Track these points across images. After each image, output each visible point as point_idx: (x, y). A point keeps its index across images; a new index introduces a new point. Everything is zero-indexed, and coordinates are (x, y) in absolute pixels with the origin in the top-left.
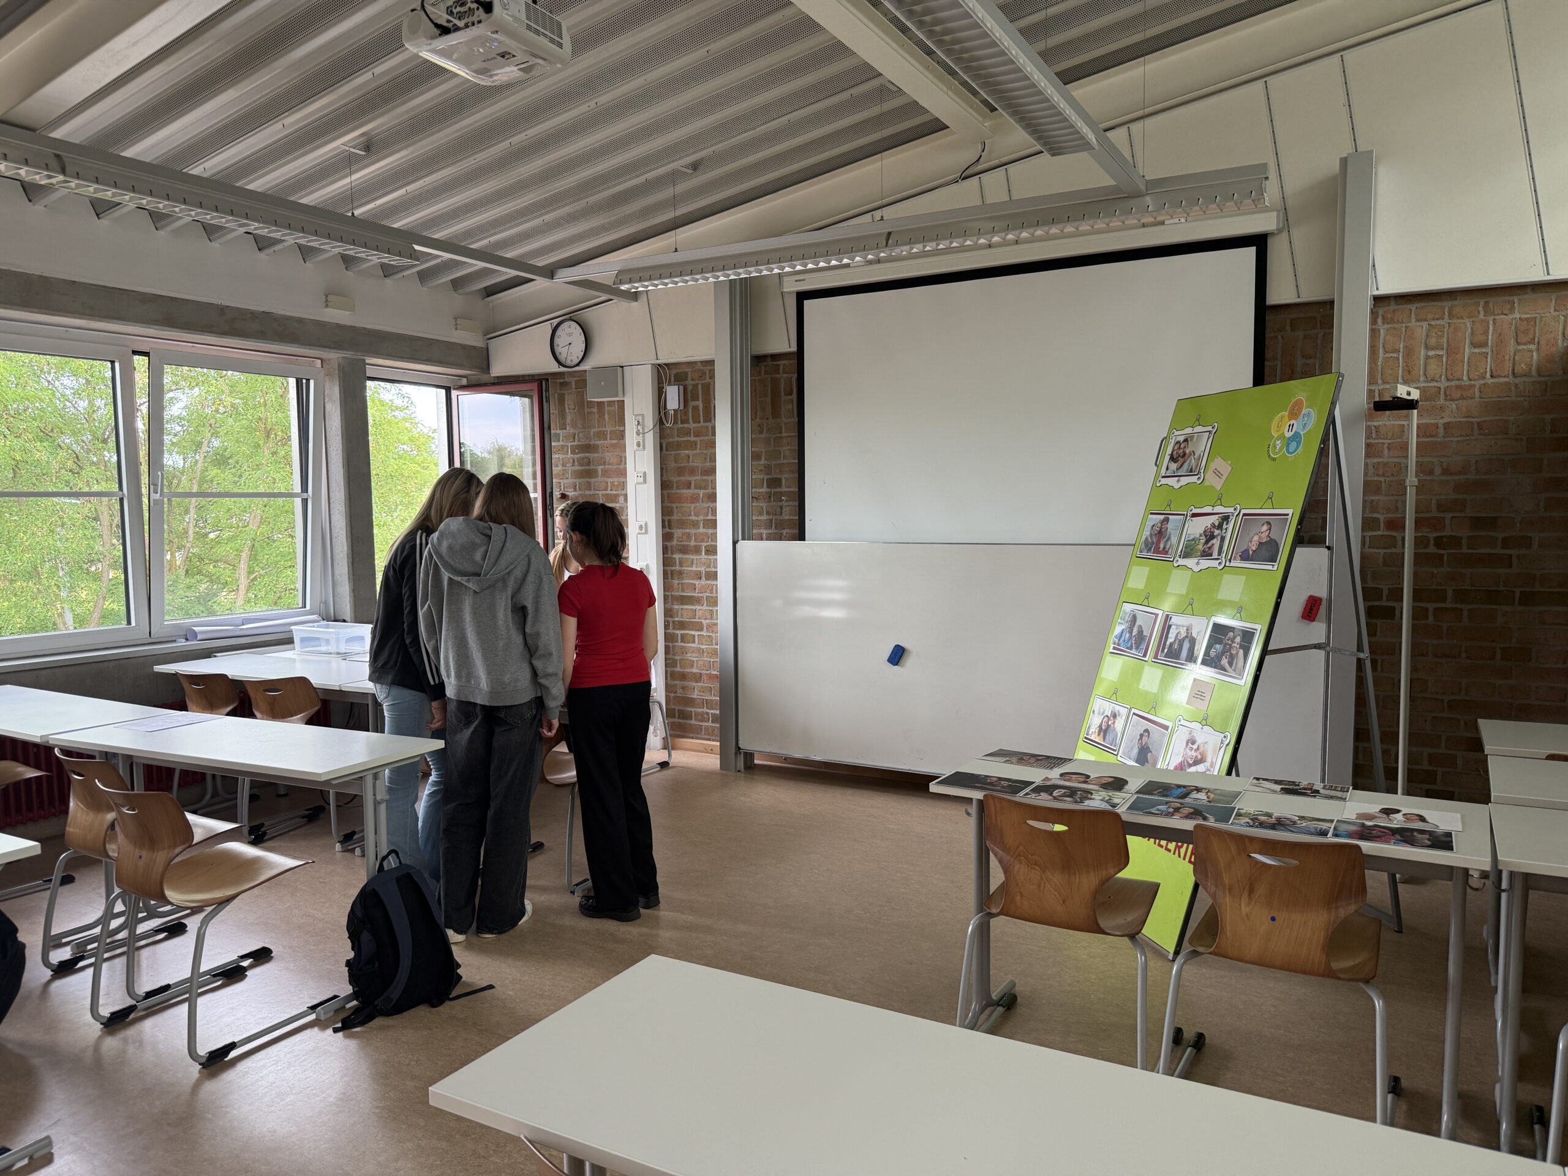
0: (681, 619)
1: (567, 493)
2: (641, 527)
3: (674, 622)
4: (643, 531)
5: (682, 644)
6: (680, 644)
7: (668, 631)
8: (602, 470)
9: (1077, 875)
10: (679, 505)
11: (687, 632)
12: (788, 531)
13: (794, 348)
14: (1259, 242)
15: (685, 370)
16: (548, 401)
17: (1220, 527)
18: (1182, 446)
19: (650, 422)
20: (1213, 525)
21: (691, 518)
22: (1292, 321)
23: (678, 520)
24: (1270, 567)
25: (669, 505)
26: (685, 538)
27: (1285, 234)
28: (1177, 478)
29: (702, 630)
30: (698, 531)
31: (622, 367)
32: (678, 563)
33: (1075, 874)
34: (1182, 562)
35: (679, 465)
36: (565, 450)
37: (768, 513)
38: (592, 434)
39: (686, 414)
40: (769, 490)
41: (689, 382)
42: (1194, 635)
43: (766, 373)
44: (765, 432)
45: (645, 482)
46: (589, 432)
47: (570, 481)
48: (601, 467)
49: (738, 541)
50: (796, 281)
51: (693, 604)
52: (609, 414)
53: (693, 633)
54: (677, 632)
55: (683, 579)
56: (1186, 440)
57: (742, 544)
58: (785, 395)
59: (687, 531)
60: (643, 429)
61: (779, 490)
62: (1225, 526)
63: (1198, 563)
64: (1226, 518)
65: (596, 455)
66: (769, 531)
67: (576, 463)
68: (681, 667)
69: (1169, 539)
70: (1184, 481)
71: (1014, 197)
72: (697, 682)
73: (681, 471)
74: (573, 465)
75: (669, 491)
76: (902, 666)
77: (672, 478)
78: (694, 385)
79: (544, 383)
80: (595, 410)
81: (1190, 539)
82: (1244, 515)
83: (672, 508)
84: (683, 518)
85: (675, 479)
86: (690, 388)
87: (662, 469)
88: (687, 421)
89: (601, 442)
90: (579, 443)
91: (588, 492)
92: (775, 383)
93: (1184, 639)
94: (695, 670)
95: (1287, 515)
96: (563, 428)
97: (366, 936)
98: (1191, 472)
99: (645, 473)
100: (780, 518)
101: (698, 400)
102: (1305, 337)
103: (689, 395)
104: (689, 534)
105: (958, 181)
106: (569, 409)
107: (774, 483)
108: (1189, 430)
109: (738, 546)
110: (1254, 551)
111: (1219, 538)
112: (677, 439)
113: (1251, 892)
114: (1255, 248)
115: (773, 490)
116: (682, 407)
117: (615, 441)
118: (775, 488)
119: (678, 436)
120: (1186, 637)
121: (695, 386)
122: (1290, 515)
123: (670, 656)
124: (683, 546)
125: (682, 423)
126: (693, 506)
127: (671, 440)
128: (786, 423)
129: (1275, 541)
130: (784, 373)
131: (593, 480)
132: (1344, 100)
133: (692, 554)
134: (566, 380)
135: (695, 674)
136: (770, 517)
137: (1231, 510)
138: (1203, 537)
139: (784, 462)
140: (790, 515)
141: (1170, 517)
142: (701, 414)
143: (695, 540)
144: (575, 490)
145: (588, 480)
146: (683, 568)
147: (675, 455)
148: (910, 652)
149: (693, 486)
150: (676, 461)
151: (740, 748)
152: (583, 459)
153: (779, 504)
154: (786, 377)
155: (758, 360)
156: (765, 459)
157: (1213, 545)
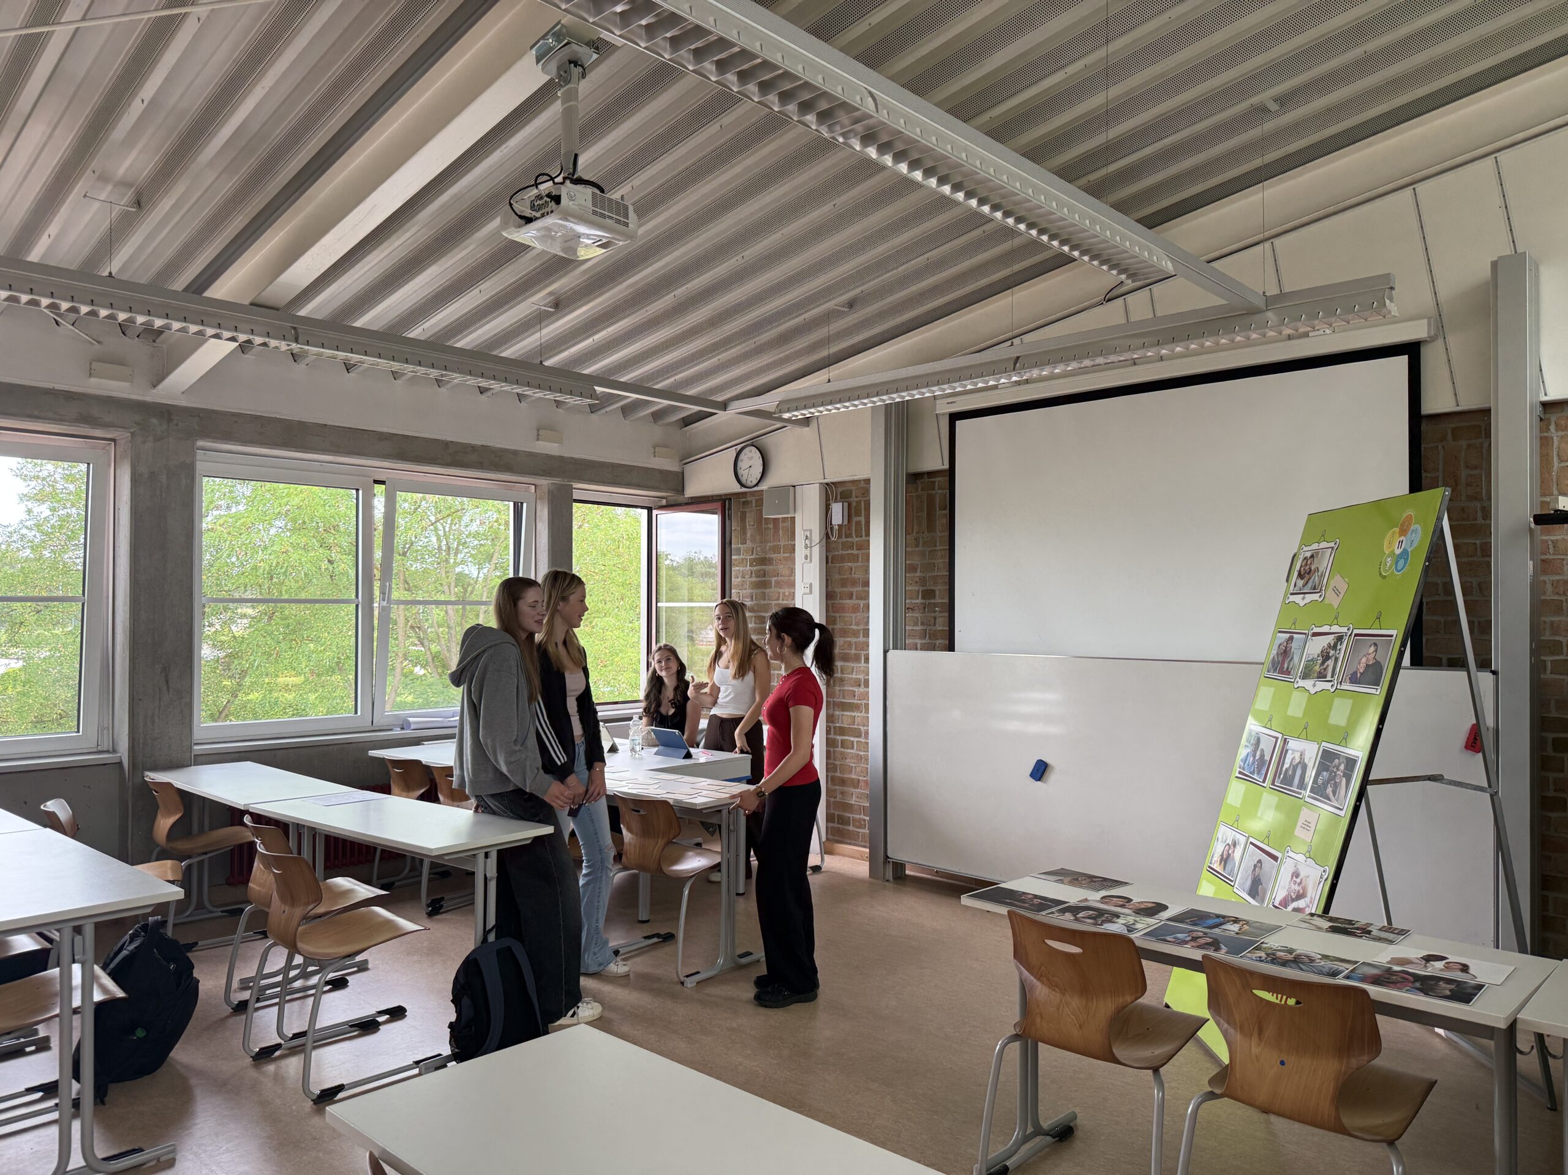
0: (842, 725)
1: (745, 603)
3: (835, 727)
5: (842, 750)
6: (840, 749)
7: (830, 736)
8: (775, 581)
9: (1095, 1001)
10: (843, 614)
11: (846, 738)
12: (940, 641)
13: (946, 466)
14: (1412, 350)
15: (850, 488)
16: (730, 519)
17: (1335, 647)
18: (1309, 563)
19: (816, 537)
20: (1329, 646)
21: (852, 627)
22: (1454, 430)
23: (840, 629)
24: (1373, 691)
25: (833, 614)
26: (846, 646)
27: (1440, 342)
28: (1302, 596)
29: (860, 736)
30: (858, 640)
31: (794, 486)
32: (839, 670)
33: (1093, 999)
34: (1301, 683)
35: (843, 577)
36: (745, 562)
37: (922, 624)
38: (768, 548)
39: (850, 528)
40: (924, 601)
41: (854, 499)
42: (1306, 761)
43: (922, 489)
44: (920, 545)
45: (811, 592)
46: (765, 546)
47: (748, 591)
48: (775, 578)
49: (888, 651)
50: (948, 403)
51: (852, 711)
52: (783, 530)
53: (852, 739)
54: (838, 737)
55: (843, 686)
56: (1312, 556)
57: (891, 654)
58: (940, 510)
59: (849, 639)
60: (811, 543)
61: (933, 601)
62: (1339, 647)
63: (1314, 685)
64: (1340, 638)
65: (771, 567)
66: (924, 641)
67: (754, 575)
68: (840, 773)
69: (1292, 658)
70: (1309, 598)
71: (1159, 314)
72: (855, 788)
73: (844, 583)
74: (751, 577)
75: (833, 602)
76: (1045, 782)
77: (836, 589)
78: (857, 502)
79: (727, 502)
80: (771, 526)
81: (1310, 659)
82: (1356, 635)
83: (835, 617)
84: (845, 627)
85: (838, 590)
86: (854, 504)
87: (827, 580)
88: (850, 536)
89: (775, 555)
90: (757, 556)
91: (762, 602)
92: (931, 500)
93: (1297, 765)
94: (853, 776)
95: (1392, 636)
96: (744, 542)
97: (466, 1001)
98: (1315, 590)
99: (811, 585)
100: (933, 628)
101: (861, 516)
102: (1469, 446)
103: (853, 511)
104: (850, 642)
105: (1102, 303)
106: (749, 525)
107: (928, 594)
108: (1315, 546)
109: (889, 654)
110: (1362, 674)
111: (1333, 658)
112: (841, 552)
113: (1260, 1032)
114: (1407, 356)
115: (928, 602)
116: (846, 522)
117: (787, 555)
118: (930, 599)
119: (842, 550)
120: (1300, 762)
121: (859, 503)
122: (1394, 636)
123: (831, 761)
124: (845, 654)
125: (846, 537)
126: (854, 615)
127: (836, 553)
128: (940, 537)
129: (1379, 663)
130: (939, 489)
131: (768, 590)
132: (1499, 201)
133: (853, 662)
134: (748, 499)
135: (853, 779)
136: (924, 628)
137: (1345, 630)
138: (1320, 658)
139: (939, 574)
140: (943, 626)
141: (1295, 636)
142: (863, 529)
143: (856, 649)
144: (752, 600)
145: (764, 590)
146: (844, 676)
147: (839, 567)
148: (1053, 767)
149: (854, 597)
150: (840, 574)
151: (888, 858)
152: (759, 571)
153: (933, 614)
154: (941, 493)
155: (915, 478)
156: (921, 572)
157: (1328, 666)
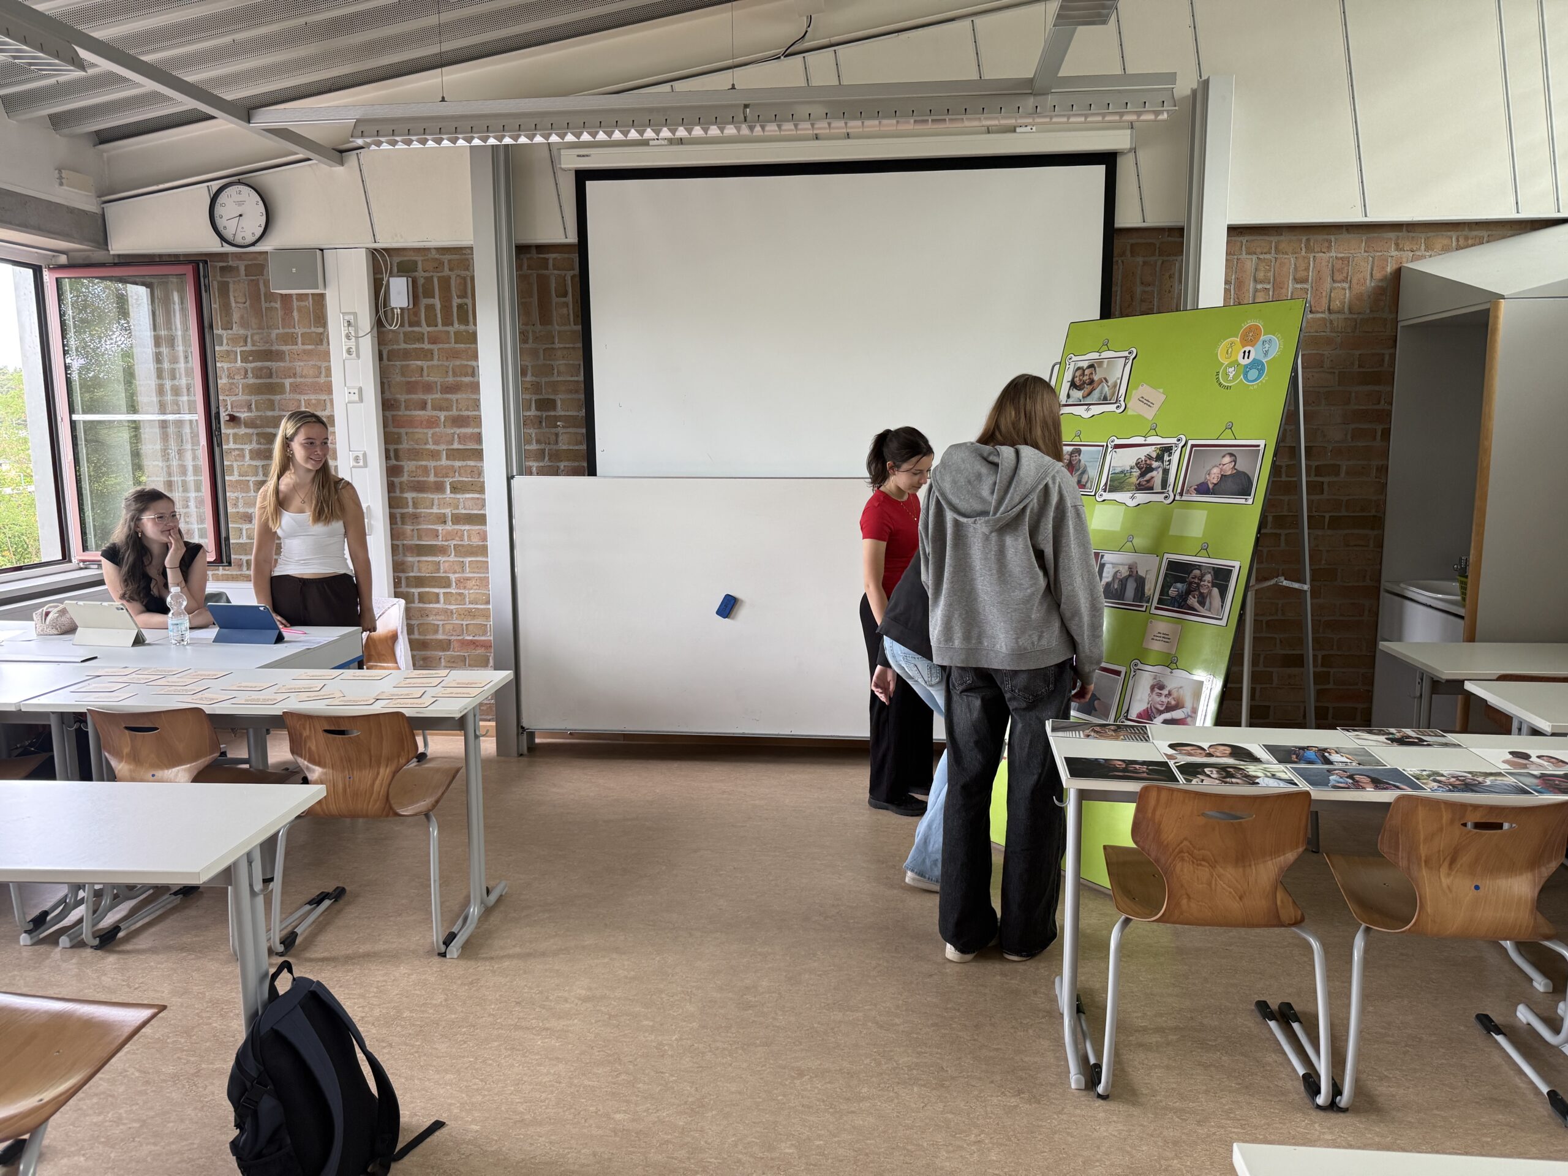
0: (418, 574)
2: (357, 459)
3: (407, 578)
4: (361, 463)
5: (421, 605)
7: (399, 589)
8: (291, 384)
9: (1253, 867)
10: (410, 430)
11: (427, 590)
12: (566, 464)
13: (572, 238)
14: (1108, 159)
15: (414, 258)
16: (207, 289)
17: (1160, 458)
18: (1087, 372)
19: (365, 321)
20: (1149, 457)
21: (428, 447)
23: (409, 450)
24: (1243, 501)
25: (396, 430)
26: (419, 472)
28: (1086, 407)
29: (449, 586)
30: (439, 463)
31: (322, 250)
32: (410, 504)
34: (1107, 496)
35: (410, 380)
36: (232, 356)
37: (538, 442)
38: (273, 336)
39: (416, 314)
40: (539, 413)
41: (420, 274)
42: (1142, 573)
43: (529, 268)
44: (531, 341)
45: (361, 400)
46: (269, 335)
47: (242, 397)
48: (291, 380)
49: (513, 477)
50: (578, 156)
51: (435, 555)
52: (300, 310)
53: (436, 590)
54: (413, 590)
55: (419, 524)
56: (1091, 366)
57: (518, 481)
58: (557, 296)
59: (424, 463)
60: (356, 331)
61: (552, 413)
62: (1166, 458)
63: (1132, 498)
64: (1168, 449)
65: (282, 364)
66: (541, 464)
67: (250, 375)
68: (420, 634)
69: (1084, 472)
70: (1096, 410)
72: (444, 650)
73: (411, 387)
74: (245, 377)
75: (395, 413)
77: (399, 396)
78: (426, 278)
79: (201, 265)
80: (278, 305)
81: (1117, 471)
82: (1193, 446)
83: (399, 434)
84: (417, 447)
85: (402, 397)
86: (421, 281)
87: (382, 384)
88: (418, 324)
89: (289, 347)
90: (254, 348)
91: (270, 413)
92: (543, 283)
93: (1127, 578)
94: (440, 636)
95: (1258, 446)
96: (227, 326)
98: (1105, 400)
99: (360, 390)
100: (555, 447)
101: (433, 297)
103: (420, 290)
104: (426, 467)
105: (779, 57)
107: (546, 404)
108: (1095, 355)
109: (514, 482)
110: (1215, 484)
111: (1160, 471)
112: (403, 346)
113: (1453, 861)
114: (1103, 167)
115: (544, 414)
116: (411, 306)
117: (310, 347)
118: (548, 410)
119: (405, 342)
120: (1130, 576)
121: (429, 280)
122: (1262, 446)
124: (418, 482)
125: (410, 325)
126: (430, 432)
127: (395, 347)
128: (559, 332)
129: (1245, 474)
130: (554, 269)
131: (278, 397)
133: (432, 492)
135: (441, 641)
136: (542, 446)
137: (1174, 440)
138: (1136, 469)
139: (559, 379)
140: (569, 444)
141: (1082, 448)
142: (439, 316)
143: (436, 475)
144: (250, 409)
145: (268, 397)
146: (419, 511)
147: (402, 366)
149: (429, 406)
150: (403, 375)
151: (523, 728)
152: (261, 369)
153: (554, 430)
154: (560, 274)
155: (522, 250)
156: (532, 375)
